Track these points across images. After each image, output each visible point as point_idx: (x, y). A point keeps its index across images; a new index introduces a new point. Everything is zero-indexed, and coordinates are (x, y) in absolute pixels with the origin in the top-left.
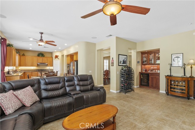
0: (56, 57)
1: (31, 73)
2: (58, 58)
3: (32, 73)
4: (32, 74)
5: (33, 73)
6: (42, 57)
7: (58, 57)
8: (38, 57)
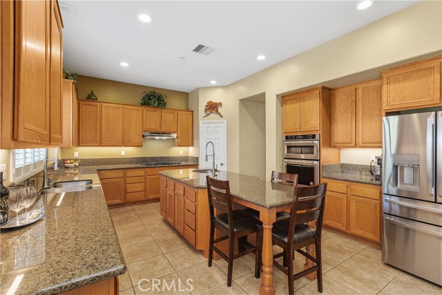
0: (212, 107)
1: (121, 174)
2: (217, 111)
3: (125, 173)
4: (125, 177)
5: (130, 173)
6: (159, 111)
7: (220, 110)
8: (145, 108)
